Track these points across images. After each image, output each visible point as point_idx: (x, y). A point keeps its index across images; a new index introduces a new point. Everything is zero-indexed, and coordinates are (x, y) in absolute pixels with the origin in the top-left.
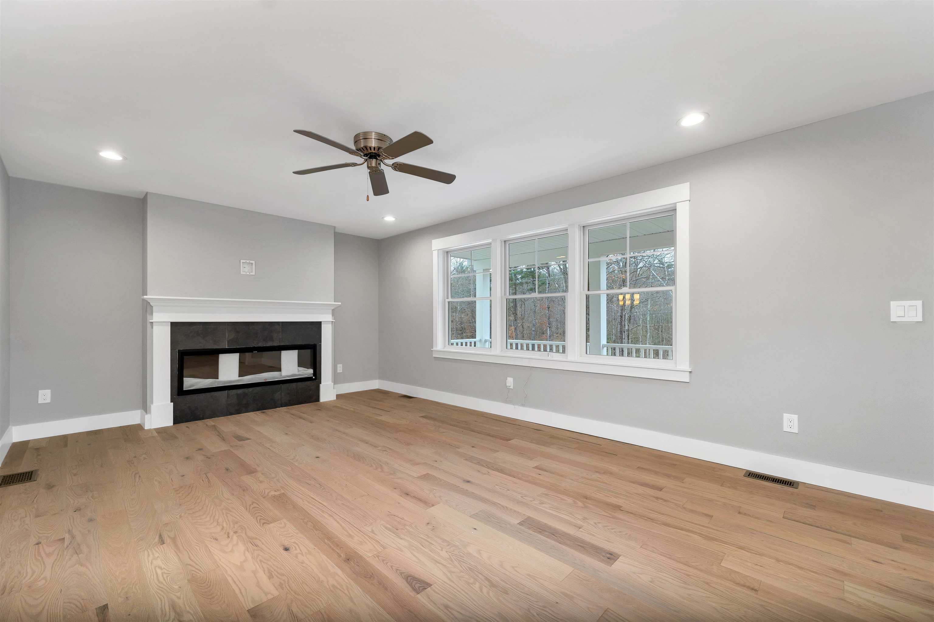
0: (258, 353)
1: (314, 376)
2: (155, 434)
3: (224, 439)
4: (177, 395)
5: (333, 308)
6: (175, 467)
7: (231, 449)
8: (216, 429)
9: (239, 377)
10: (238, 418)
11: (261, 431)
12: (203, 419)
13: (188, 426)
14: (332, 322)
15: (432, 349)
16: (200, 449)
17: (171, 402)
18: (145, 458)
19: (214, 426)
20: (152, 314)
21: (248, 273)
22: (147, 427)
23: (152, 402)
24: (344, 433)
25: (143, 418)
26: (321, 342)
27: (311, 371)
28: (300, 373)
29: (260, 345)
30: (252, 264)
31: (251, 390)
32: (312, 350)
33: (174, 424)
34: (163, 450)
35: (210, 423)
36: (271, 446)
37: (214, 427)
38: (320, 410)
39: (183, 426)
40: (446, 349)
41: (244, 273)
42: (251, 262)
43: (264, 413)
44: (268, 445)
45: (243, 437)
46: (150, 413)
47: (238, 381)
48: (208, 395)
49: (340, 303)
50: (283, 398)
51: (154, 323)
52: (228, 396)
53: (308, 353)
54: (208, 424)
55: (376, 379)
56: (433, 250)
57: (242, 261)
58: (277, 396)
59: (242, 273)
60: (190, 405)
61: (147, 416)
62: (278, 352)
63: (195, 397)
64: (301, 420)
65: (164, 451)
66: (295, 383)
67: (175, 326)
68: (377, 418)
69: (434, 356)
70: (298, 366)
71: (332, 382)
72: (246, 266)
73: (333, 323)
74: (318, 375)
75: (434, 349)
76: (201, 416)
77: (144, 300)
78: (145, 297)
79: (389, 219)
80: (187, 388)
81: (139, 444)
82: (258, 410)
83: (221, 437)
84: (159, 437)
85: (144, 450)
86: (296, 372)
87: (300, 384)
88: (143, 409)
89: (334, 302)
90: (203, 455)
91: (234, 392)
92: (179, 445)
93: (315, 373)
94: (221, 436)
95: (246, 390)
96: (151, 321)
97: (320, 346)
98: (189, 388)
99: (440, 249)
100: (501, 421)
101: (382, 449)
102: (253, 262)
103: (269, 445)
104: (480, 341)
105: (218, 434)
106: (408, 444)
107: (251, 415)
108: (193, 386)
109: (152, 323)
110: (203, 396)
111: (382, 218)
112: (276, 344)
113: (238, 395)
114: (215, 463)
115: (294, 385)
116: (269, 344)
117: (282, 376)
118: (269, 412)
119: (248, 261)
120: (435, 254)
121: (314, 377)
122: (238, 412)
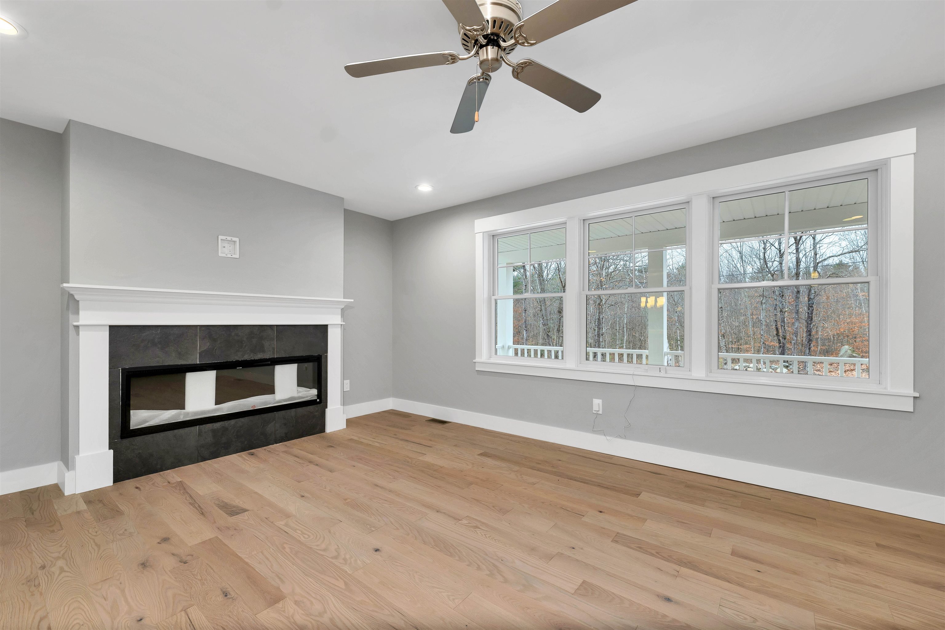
0: (245, 369)
1: (318, 398)
2: (83, 506)
3: (203, 513)
4: (120, 438)
5: (343, 307)
6: (123, 591)
7: (220, 537)
8: (185, 489)
9: (216, 404)
10: (216, 466)
11: (260, 492)
12: (162, 470)
13: (138, 486)
14: (341, 325)
15: (474, 361)
16: (165, 540)
17: (109, 449)
18: (62, 570)
19: (181, 483)
20: (77, 312)
21: (229, 256)
22: (68, 491)
23: (78, 452)
24: (390, 491)
25: (61, 476)
26: (327, 353)
27: (314, 392)
28: (300, 395)
29: (247, 357)
30: (235, 242)
31: (233, 422)
32: (316, 364)
33: (114, 483)
34: (96, 545)
35: (173, 477)
36: (286, 525)
37: (181, 487)
38: (332, 446)
39: (129, 484)
40: (492, 360)
41: (224, 255)
42: (234, 239)
43: (252, 454)
44: (281, 524)
45: (234, 507)
46: (74, 468)
47: (215, 410)
48: (170, 433)
49: (353, 300)
50: (277, 430)
51: (80, 327)
52: (200, 434)
53: (310, 366)
54: (172, 481)
55: (389, 396)
56: (475, 233)
57: (220, 237)
58: (270, 428)
59: (220, 255)
60: (141, 451)
61: (69, 475)
62: (271, 367)
63: (148, 438)
64: (312, 467)
65: (98, 546)
66: (294, 410)
67: (114, 330)
68: (421, 458)
69: (477, 369)
70: (298, 386)
71: (341, 405)
72: (226, 245)
73: (343, 326)
74: (323, 397)
75: (477, 360)
76: (159, 466)
77: (63, 289)
78: (65, 285)
79: (425, 188)
80: (136, 425)
81: (53, 531)
82: (243, 450)
83: (196, 508)
84: (89, 513)
85: (61, 546)
86: (295, 394)
87: (300, 410)
88: (61, 460)
89: (344, 299)
90: (173, 554)
91: (209, 426)
92: (126, 530)
93: (319, 395)
94: (197, 505)
95: (226, 423)
96: (75, 324)
97: (326, 357)
98: (138, 425)
99: (486, 232)
100: (593, 459)
101: (469, 523)
102: (237, 240)
103: (283, 523)
104: (503, 347)
105: (191, 502)
106: (503, 511)
107: (234, 458)
108: (146, 421)
109: (77, 327)
110: (159, 436)
111: (415, 187)
112: (267, 356)
113: (214, 431)
114: (199, 577)
115: (293, 412)
116: (259, 356)
117: (275, 400)
118: (260, 452)
119: (229, 238)
120: (479, 239)
121: (318, 400)
122: (215, 455)
